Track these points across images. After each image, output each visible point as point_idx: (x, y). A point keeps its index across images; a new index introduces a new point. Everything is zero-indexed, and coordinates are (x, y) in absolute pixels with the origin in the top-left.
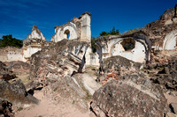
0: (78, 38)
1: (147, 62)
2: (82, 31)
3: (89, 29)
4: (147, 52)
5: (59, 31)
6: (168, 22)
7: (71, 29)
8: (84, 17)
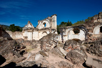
0: (51, 27)
1: (86, 40)
2: (53, 23)
3: (56, 22)
4: (86, 35)
5: (40, 23)
6: (96, 21)
7: (47, 22)
8: (53, 16)
